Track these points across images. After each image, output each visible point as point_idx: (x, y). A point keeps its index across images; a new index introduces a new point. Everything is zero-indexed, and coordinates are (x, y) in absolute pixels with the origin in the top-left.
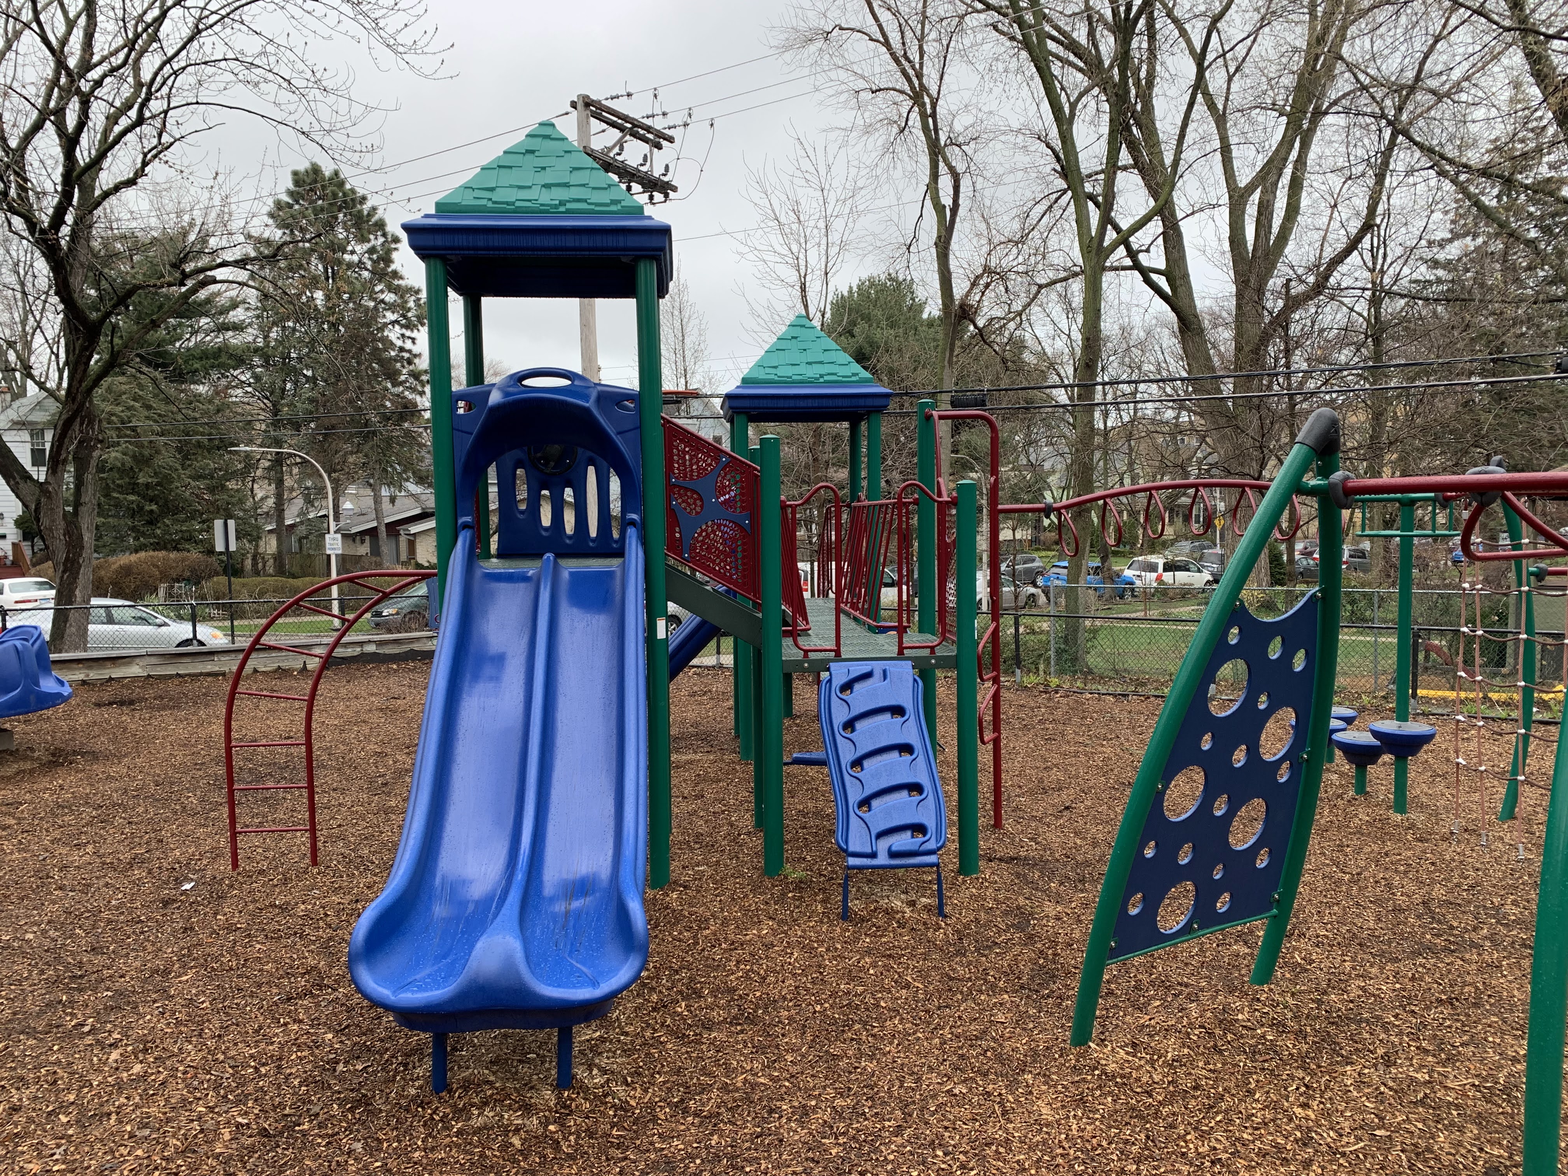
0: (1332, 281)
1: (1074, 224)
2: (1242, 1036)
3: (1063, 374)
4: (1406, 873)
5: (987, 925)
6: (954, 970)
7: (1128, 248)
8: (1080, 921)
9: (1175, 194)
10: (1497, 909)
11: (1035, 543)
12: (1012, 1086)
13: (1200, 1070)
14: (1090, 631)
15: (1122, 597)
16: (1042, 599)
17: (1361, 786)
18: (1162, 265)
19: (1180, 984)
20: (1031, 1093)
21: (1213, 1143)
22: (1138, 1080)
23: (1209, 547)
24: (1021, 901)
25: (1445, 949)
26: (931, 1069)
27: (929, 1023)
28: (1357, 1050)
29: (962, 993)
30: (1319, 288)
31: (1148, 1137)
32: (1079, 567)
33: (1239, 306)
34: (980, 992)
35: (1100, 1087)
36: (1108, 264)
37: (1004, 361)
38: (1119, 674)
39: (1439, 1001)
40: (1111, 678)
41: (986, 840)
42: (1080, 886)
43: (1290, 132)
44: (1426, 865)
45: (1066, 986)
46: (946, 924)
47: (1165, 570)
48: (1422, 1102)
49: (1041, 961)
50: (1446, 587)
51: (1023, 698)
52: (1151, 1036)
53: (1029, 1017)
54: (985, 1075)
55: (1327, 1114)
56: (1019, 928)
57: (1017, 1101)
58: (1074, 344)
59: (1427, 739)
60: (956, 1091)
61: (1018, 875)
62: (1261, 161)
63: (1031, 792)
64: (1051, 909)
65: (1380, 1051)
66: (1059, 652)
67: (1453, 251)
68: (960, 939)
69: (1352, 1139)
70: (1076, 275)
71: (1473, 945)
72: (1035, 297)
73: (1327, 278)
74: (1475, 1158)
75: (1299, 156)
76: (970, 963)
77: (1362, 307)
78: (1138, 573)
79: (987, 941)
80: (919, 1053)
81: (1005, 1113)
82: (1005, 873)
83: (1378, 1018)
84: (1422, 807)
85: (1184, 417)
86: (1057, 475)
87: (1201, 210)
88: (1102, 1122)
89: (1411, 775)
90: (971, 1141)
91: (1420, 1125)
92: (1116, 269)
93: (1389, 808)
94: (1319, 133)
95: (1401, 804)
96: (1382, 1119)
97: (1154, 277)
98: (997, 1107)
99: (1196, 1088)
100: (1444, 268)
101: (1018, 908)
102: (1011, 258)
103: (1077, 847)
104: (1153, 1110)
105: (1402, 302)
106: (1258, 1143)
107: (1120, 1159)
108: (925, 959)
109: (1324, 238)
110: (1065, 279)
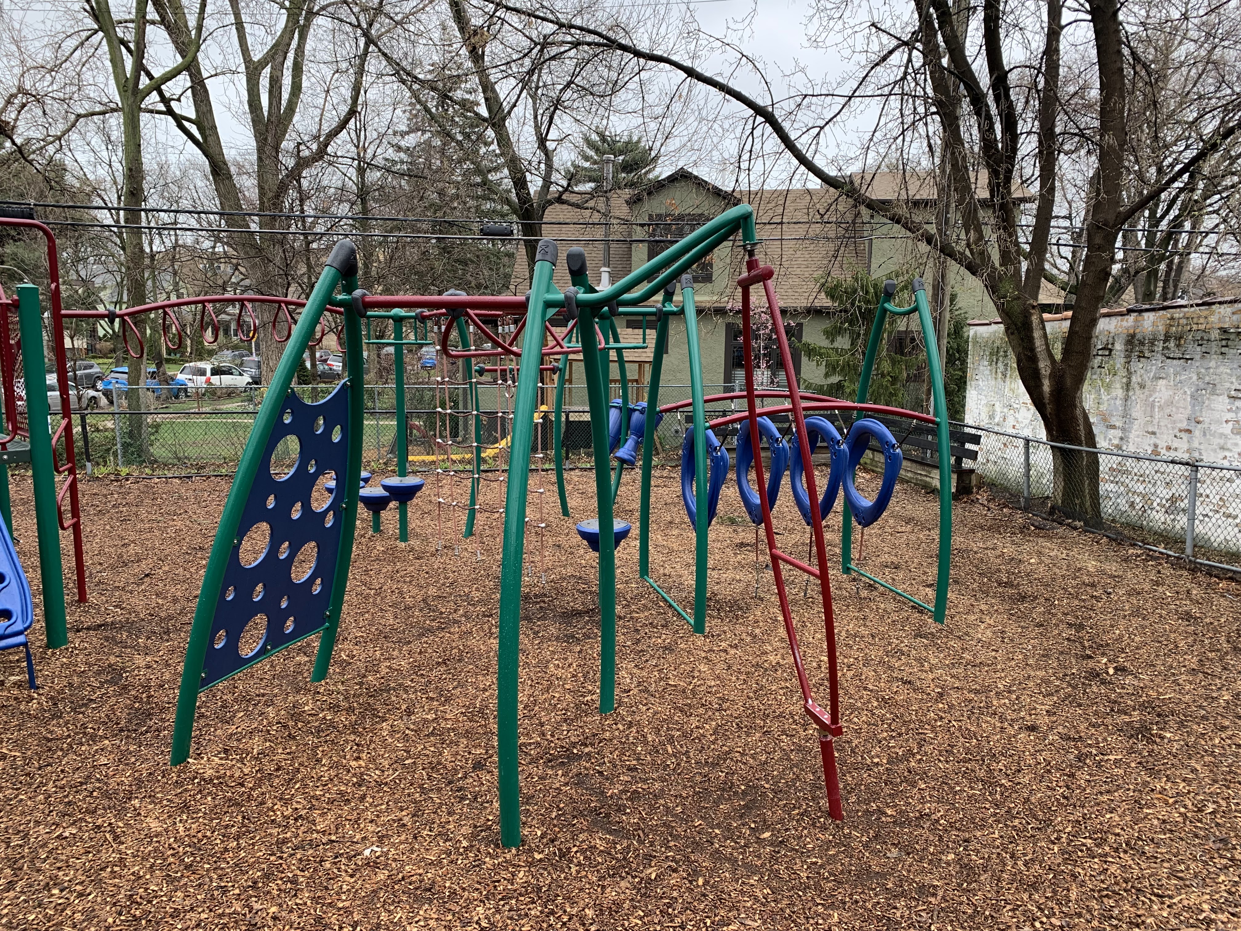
0: (329, 149)
1: (108, 64)
2: (309, 723)
3: (107, 199)
4: (411, 582)
5: (81, 687)
6: (51, 732)
7: (161, 94)
8: (169, 665)
9: (200, 56)
10: (467, 595)
11: (92, 351)
12: (119, 816)
13: (280, 755)
14: (152, 426)
15: (177, 397)
16: (104, 401)
17: (377, 526)
18: (193, 115)
19: (258, 695)
20: (139, 814)
21: (295, 805)
22: (232, 776)
23: (247, 356)
24: (112, 659)
25: (439, 628)
26: (38, 823)
27: (30, 785)
28: (389, 710)
29: (62, 750)
30: (321, 153)
31: (244, 817)
32: (139, 371)
33: (260, 159)
34: (82, 744)
35: (200, 792)
36: (143, 106)
37: (47, 180)
38: (181, 460)
39: (438, 663)
40: (174, 465)
41: (72, 614)
42: (166, 637)
43: (290, 24)
44: (423, 574)
45: (162, 720)
46: (39, 694)
47: (212, 374)
48: (432, 734)
49: (137, 705)
50: (420, 383)
51: (95, 488)
52: (239, 740)
53: (131, 753)
54: (94, 812)
55: (372, 760)
56: (112, 682)
57: (127, 825)
58: (116, 174)
59: (418, 488)
60: (67, 834)
61: (107, 639)
62: (270, 42)
63: (112, 567)
64: (140, 660)
65: (404, 707)
66: (125, 446)
67: (410, 141)
68: (55, 704)
69: (391, 772)
70: (113, 110)
71: (456, 622)
72: (73, 125)
73: (326, 146)
74: (467, 760)
75: (299, 45)
76: (67, 723)
77: (352, 173)
78: (190, 377)
79: (83, 699)
80: (23, 813)
81: (116, 838)
82: (95, 639)
83: (400, 685)
84: (417, 535)
85: (219, 249)
86: (108, 291)
87: (223, 73)
88: (204, 818)
89: (409, 514)
90: (85, 871)
91: (432, 749)
92: (151, 111)
93: (396, 539)
94: (312, 30)
95: (404, 536)
96: (408, 752)
97: (186, 124)
98: (108, 835)
99: (277, 770)
100: (405, 152)
101: (110, 666)
102: (46, 84)
103: (159, 606)
104: (246, 796)
105: (378, 174)
106: (327, 795)
107: (223, 842)
108: (20, 730)
109: (322, 115)
110: (103, 113)
